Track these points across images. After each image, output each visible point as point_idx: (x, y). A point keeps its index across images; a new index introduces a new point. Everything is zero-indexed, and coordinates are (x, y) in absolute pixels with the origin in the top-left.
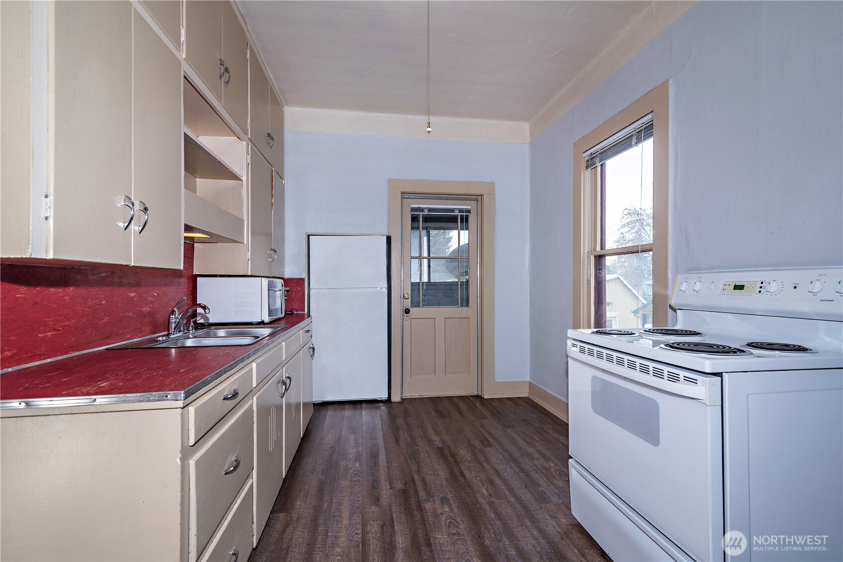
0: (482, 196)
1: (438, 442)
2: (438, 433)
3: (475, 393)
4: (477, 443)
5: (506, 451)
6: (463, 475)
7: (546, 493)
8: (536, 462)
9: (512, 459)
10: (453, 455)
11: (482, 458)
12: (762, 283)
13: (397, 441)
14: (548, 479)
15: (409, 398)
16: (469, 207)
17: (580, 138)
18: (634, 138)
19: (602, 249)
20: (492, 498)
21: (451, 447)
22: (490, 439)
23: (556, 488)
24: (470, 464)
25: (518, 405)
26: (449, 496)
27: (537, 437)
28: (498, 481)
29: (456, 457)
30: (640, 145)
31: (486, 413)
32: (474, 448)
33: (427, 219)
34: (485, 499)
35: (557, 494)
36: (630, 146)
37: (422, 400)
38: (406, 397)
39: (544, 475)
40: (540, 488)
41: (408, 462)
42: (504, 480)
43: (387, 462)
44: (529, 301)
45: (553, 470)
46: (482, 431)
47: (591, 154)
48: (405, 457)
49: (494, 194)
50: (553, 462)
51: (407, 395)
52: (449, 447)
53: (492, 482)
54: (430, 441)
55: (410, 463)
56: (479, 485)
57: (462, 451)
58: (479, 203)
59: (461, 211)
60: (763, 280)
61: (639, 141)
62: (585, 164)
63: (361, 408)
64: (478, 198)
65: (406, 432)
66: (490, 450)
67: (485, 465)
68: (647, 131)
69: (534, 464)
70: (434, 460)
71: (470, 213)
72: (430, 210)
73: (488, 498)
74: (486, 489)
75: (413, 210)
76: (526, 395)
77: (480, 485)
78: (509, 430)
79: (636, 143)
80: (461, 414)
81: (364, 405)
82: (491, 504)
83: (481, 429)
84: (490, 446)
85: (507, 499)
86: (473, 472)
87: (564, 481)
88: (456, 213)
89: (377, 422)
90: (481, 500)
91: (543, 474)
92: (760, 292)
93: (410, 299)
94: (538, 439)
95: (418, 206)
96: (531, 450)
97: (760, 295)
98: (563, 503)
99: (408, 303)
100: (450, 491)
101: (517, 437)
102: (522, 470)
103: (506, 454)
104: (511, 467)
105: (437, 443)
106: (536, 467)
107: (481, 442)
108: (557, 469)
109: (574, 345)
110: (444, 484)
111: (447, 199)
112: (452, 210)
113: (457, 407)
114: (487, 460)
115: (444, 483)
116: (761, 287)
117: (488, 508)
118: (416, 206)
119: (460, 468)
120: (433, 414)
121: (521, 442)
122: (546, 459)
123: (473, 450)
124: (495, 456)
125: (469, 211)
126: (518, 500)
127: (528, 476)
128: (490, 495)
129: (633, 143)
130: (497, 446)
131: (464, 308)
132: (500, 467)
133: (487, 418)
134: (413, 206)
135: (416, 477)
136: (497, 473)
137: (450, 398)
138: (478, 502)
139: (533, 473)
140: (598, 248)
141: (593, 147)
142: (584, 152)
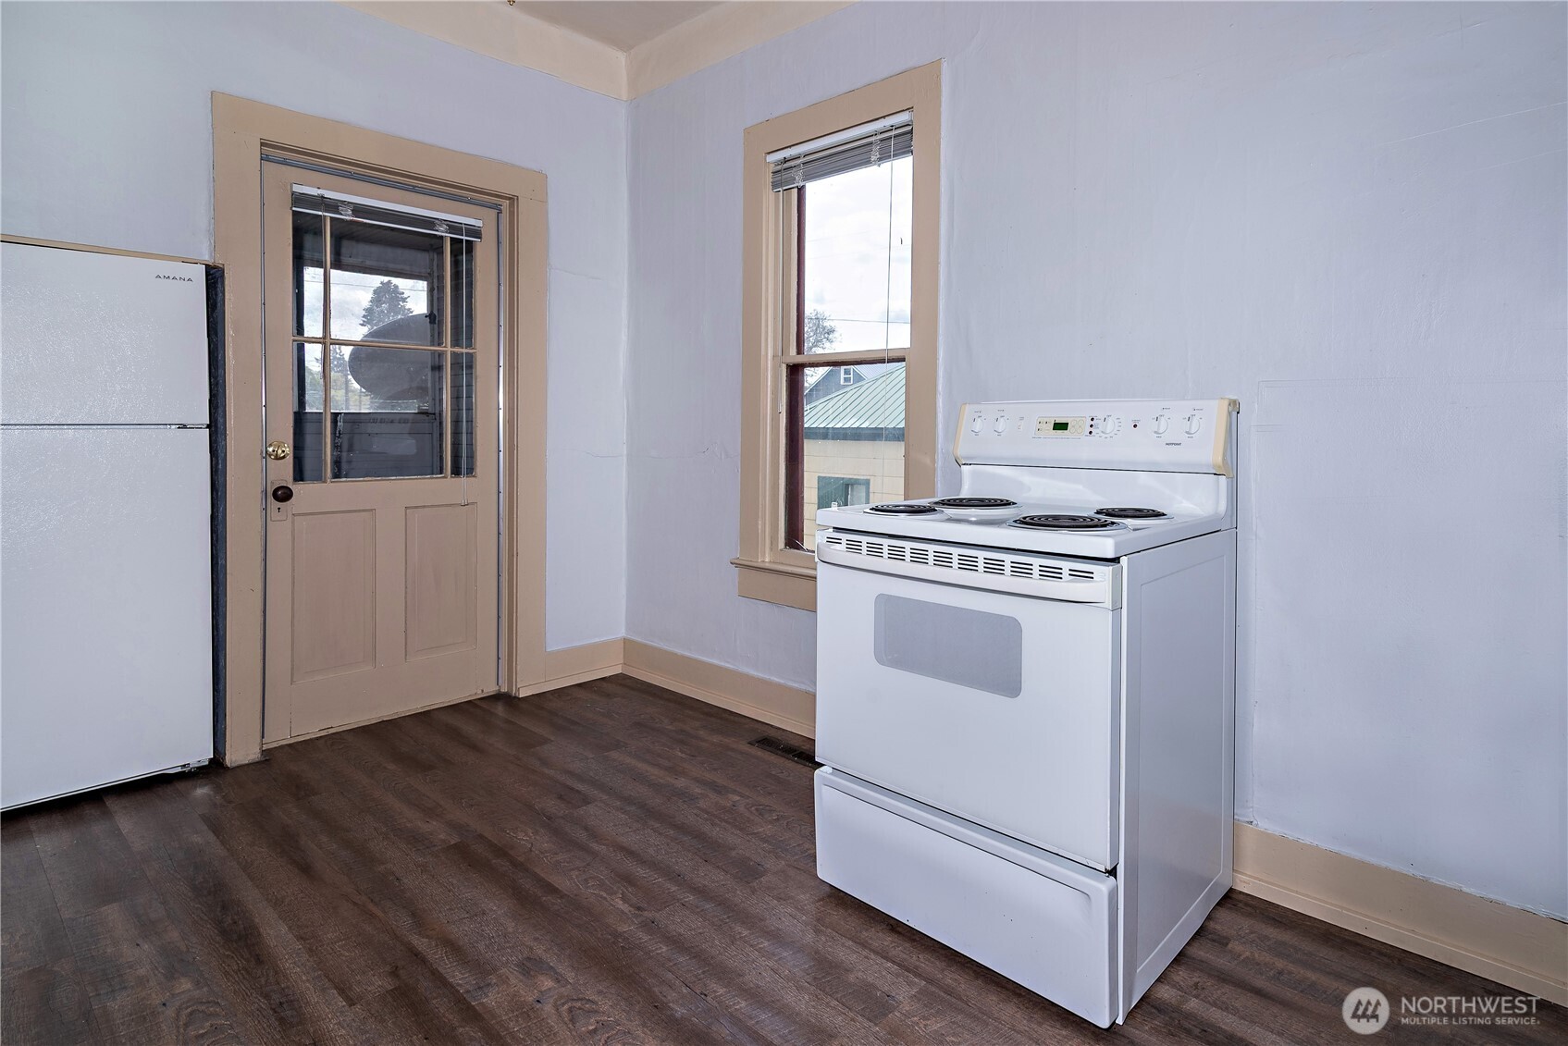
0: (512, 199)
1: (440, 833)
2: (431, 812)
3: (491, 689)
4: (551, 805)
5: (628, 800)
6: (552, 889)
7: (749, 859)
8: (702, 804)
9: (649, 814)
10: (501, 852)
11: (582, 836)
12: (1092, 419)
13: (306, 869)
14: (741, 830)
15: (290, 745)
16: (479, 223)
17: (760, 121)
18: (876, 148)
19: (800, 351)
20: (646, 913)
21: (486, 834)
22: (580, 787)
23: (765, 840)
24: (560, 857)
25: (608, 695)
26: (540, 950)
27: (681, 751)
28: (641, 872)
29: (511, 852)
30: (886, 165)
31: (541, 730)
32: (549, 818)
33: (344, 234)
34: (629, 921)
35: (769, 852)
36: (867, 162)
37: (334, 740)
38: (275, 745)
39: (729, 823)
40: (733, 853)
41: (372, 915)
42: (653, 865)
43: (301, 938)
44: (625, 458)
45: (741, 809)
46: (552, 772)
47: (785, 160)
48: (355, 904)
49: (544, 202)
50: (734, 792)
51: (280, 735)
52: (481, 836)
53: (628, 879)
54: (416, 840)
55: (380, 914)
56: (601, 897)
57: (521, 835)
58: (505, 217)
59: (453, 227)
60: (1093, 415)
61: (884, 157)
62: (769, 178)
63: (107, 814)
64: (502, 204)
65: (324, 839)
66: (591, 809)
67: (595, 846)
68: (898, 142)
69: (699, 808)
70: (455, 882)
71: (480, 238)
72: (358, 210)
73: (637, 916)
74: (622, 899)
75: (299, 199)
76: (618, 670)
77: (605, 895)
78: (614, 755)
79: (880, 159)
80: (474, 747)
81: (111, 803)
82: (649, 926)
83: (546, 771)
84: (586, 801)
85: (678, 900)
86: (574, 874)
87: (771, 822)
88: (441, 231)
89: (196, 839)
90: (623, 928)
91: (726, 822)
92: (1091, 433)
93: (290, 459)
94: (683, 755)
95: (320, 192)
96: (681, 783)
97: (1090, 438)
98: (789, 866)
99: (283, 473)
100: (536, 939)
101: (640, 765)
102: (681, 828)
103: (633, 808)
104: (654, 830)
105: (442, 836)
106: (707, 813)
107: (561, 797)
108: (748, 804)
109: (831, 541)
110: (510, 930)
111: (414, 189)
112: (430, 223)
113: (455, 735)
114: (594, 835)
115: (510, 926)
116: (1091, 426)
117: (646, 938)
118: (314, 192)
119: (535, 876)
120: (391, 767)
121: (653, 772)
122: (719, 790)
123: (549, 824)
124: (606, 818)
125: (476, 233)
126: (702, 892)
127: (699, 836)
128: (639, 909)
129: (873, 158)
130: (605, 797)
131: (463, 480)
132: (631, 839)
133: (545, 741)
134: (298, 189)
135: (420, 943)
136: (630, 853)
137: (424, 717)
138: (616, 935)
139: (707, 828)
140: (793, 351)
141: (790, 147)
142: (769, 153)
